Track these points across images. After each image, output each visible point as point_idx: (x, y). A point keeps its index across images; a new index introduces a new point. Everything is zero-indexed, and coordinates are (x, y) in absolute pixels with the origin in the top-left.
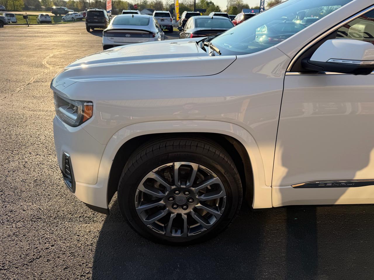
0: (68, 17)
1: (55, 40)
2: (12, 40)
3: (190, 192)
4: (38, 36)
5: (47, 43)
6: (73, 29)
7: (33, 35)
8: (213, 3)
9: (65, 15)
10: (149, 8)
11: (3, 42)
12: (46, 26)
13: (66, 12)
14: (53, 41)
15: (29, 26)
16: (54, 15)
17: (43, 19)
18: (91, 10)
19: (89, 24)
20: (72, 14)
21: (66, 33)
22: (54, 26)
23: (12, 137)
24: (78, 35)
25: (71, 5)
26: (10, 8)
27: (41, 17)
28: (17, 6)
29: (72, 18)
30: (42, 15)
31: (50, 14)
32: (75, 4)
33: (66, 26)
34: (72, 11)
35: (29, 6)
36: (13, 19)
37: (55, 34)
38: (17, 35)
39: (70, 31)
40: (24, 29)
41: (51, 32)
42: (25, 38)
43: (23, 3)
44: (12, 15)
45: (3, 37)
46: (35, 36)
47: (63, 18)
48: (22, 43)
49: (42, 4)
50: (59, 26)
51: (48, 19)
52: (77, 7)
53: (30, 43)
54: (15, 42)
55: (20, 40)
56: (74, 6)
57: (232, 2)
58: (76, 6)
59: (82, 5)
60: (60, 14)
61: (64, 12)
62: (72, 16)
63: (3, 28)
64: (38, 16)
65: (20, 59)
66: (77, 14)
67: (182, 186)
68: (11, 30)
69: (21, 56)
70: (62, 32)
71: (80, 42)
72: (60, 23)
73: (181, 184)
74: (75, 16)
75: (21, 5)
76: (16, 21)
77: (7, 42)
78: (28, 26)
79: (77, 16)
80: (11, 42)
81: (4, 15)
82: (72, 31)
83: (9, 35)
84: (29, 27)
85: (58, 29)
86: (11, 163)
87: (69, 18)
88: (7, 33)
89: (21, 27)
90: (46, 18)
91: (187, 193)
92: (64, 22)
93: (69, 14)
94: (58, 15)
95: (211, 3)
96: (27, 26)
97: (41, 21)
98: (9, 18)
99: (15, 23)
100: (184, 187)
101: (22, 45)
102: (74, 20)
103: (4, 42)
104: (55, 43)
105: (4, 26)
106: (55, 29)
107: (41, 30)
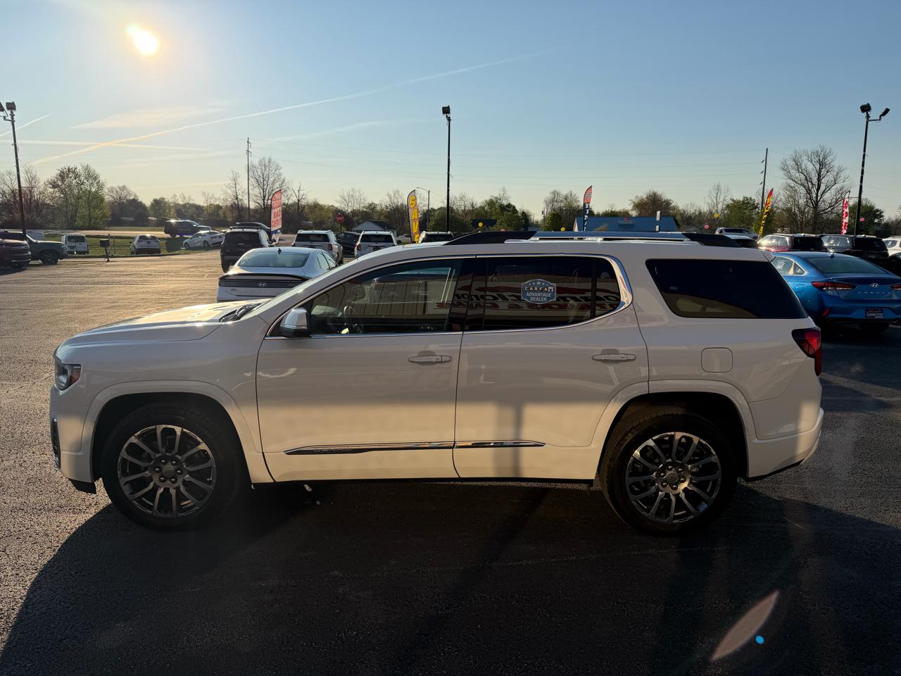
0: (196, 240)
1: (149, 290)
2: (64, 291)
3: (177, 460)
4: (119, 283)
5: (130, 296)
6: (196, 267)
7: (111, 279)
8: (514, 207)
9: (190, 237)
10: (376, 218)
11: (47, 294)
12: (144, 261)
13: (194, 231)
14: (143, 292)
15: (110, 259)
16: (168, 236)
17: (144, 244)
18: (233, 230)
19: (227, 258)
20: (204, 235)
21: (177, 274)
22: (162, 261)
23: (15, 435)
24: (201, 279)
25: (211, 215)
26: (81, 224)
27: (139, 241)
28: (97, 218)
29: (205, 242)
30: (142, 238)
31: (161, 234)
32: (221, 212)
33: (187, 260)
34: (208, 229)
35: (122, 216)
36: (81, 246)
37: (155, 276)
38: (80, 280)
39: (189, 270)
40: (97, 268)
41: (148, 273)
42: (93, 286)
43: (110, 213)
44: (81, 239)
45: (49, 286)
46: (113, 283)
47: (186, 243)
48: (82, 296)
49: (151, 212)
50: (172, 260)
51: (154, 245)
52: (225, 217)
53: (97, 296)
54: (68, 295)
55: (80, 291)
56: (218, 215)
57: (555, 204)
58: (222, 216)
59: (234, 214)
60: (181, 234)
61: (190, 230)
62: (205, 239)
63: (54, 267)
64: (133, 238)
65: (67, 326)
66: (214, 235)
67: (167, 454)
68: (69, 271)
69: (71, 320)
70: (172, 272)
71: (195, 293)
72: (177, 252)
73: (166, 452)
74: (212, 238)
75: (104, 216)
76: (86, 250)
77: (53, 296)
78: (108, 261)
79: (215, 237)
80: (62, 295)
81: (63, 241)
82: (192, 269)
83: (61, 280)
84: (109, 263)
85: (167, 266)
86: (5, 462)
87: (198, 243)
88: (59, 277)
89: (93, 262)
90: (148, 243)
91: (174, 462)
92: (186, 250)
93: (200, 235)
94: (178, 236)
95: (509, 206)
96: (107, 259)
97: (138, 249)
98: (73, 244)
99: (83, 254)
100: (170, 454)
101: (81, 300)
102: (209, 246)
103: (48, 296)
104: (144, 296)
105: (59, 260)
106: (160, 266)
107: (130, 269)
